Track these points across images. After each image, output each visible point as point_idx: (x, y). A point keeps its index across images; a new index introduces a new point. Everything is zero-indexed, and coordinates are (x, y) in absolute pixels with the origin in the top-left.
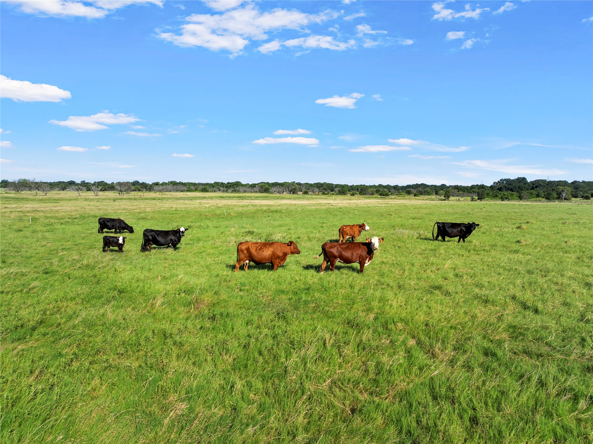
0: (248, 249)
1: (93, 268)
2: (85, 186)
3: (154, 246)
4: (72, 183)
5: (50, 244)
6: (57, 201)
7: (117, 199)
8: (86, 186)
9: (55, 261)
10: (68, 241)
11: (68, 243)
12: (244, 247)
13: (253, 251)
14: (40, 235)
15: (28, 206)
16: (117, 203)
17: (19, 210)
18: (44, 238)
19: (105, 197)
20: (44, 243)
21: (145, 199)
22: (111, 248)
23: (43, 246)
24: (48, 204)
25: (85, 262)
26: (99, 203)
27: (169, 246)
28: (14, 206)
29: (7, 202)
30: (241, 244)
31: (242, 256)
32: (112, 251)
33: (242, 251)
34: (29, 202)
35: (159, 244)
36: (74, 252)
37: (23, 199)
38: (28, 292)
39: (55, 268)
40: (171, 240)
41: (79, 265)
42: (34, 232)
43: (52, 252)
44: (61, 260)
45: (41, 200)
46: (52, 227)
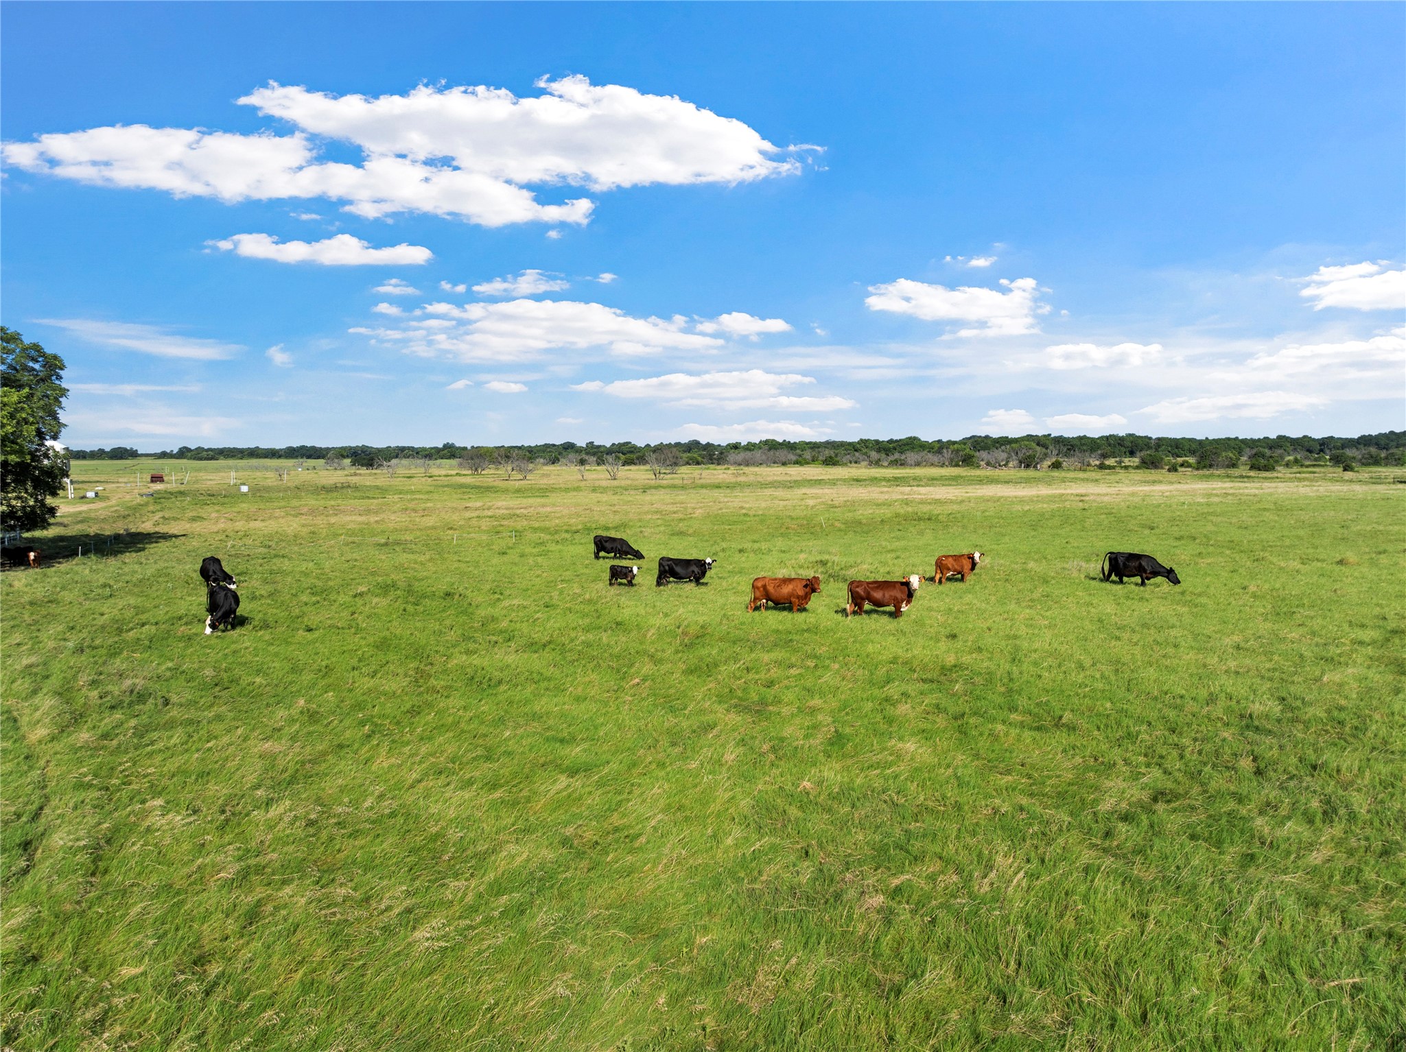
0: (764, 587)
1: (596, 603)
2: (594, 454)
3: (671, 579)
4: (569, 447)
5: (545, 574)
6: (544, 492)
7: (651, 487)
8: (596, 454)
9: (555, 594)
10: (567, 570)
11: (568, 573)
12: (759, 584)
13: (771, 588)
14: (531, 561)
15: (500, 504)
16: (648, 497)
17: (490, 513)
18: (537, 565)
19: (629, 482)
20: (539, 572)
21: (702, 487)
22: (619, 580)
23: (538, 576)
24: (531, 501)
25: (587, 596)
26: (616, 497)
27: (691, 581)
28: (478, 504)
29: (466, 497)
30: (756, 579)
31: (758, 594)
32: (620, 584)
33: (758, 588)
34: (498, 494)
35: (679, 577)
36: (575, 585)
37: (489, 489)
38: (534, 622)
39: (554, 602)
40: (693, 572)
41: (580, 599)
42: (522, 556)
43: (551, 584)
44: (561, 593)
45: (518, 491)
46: (544, 548)
